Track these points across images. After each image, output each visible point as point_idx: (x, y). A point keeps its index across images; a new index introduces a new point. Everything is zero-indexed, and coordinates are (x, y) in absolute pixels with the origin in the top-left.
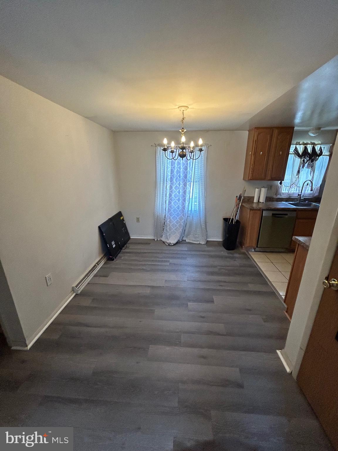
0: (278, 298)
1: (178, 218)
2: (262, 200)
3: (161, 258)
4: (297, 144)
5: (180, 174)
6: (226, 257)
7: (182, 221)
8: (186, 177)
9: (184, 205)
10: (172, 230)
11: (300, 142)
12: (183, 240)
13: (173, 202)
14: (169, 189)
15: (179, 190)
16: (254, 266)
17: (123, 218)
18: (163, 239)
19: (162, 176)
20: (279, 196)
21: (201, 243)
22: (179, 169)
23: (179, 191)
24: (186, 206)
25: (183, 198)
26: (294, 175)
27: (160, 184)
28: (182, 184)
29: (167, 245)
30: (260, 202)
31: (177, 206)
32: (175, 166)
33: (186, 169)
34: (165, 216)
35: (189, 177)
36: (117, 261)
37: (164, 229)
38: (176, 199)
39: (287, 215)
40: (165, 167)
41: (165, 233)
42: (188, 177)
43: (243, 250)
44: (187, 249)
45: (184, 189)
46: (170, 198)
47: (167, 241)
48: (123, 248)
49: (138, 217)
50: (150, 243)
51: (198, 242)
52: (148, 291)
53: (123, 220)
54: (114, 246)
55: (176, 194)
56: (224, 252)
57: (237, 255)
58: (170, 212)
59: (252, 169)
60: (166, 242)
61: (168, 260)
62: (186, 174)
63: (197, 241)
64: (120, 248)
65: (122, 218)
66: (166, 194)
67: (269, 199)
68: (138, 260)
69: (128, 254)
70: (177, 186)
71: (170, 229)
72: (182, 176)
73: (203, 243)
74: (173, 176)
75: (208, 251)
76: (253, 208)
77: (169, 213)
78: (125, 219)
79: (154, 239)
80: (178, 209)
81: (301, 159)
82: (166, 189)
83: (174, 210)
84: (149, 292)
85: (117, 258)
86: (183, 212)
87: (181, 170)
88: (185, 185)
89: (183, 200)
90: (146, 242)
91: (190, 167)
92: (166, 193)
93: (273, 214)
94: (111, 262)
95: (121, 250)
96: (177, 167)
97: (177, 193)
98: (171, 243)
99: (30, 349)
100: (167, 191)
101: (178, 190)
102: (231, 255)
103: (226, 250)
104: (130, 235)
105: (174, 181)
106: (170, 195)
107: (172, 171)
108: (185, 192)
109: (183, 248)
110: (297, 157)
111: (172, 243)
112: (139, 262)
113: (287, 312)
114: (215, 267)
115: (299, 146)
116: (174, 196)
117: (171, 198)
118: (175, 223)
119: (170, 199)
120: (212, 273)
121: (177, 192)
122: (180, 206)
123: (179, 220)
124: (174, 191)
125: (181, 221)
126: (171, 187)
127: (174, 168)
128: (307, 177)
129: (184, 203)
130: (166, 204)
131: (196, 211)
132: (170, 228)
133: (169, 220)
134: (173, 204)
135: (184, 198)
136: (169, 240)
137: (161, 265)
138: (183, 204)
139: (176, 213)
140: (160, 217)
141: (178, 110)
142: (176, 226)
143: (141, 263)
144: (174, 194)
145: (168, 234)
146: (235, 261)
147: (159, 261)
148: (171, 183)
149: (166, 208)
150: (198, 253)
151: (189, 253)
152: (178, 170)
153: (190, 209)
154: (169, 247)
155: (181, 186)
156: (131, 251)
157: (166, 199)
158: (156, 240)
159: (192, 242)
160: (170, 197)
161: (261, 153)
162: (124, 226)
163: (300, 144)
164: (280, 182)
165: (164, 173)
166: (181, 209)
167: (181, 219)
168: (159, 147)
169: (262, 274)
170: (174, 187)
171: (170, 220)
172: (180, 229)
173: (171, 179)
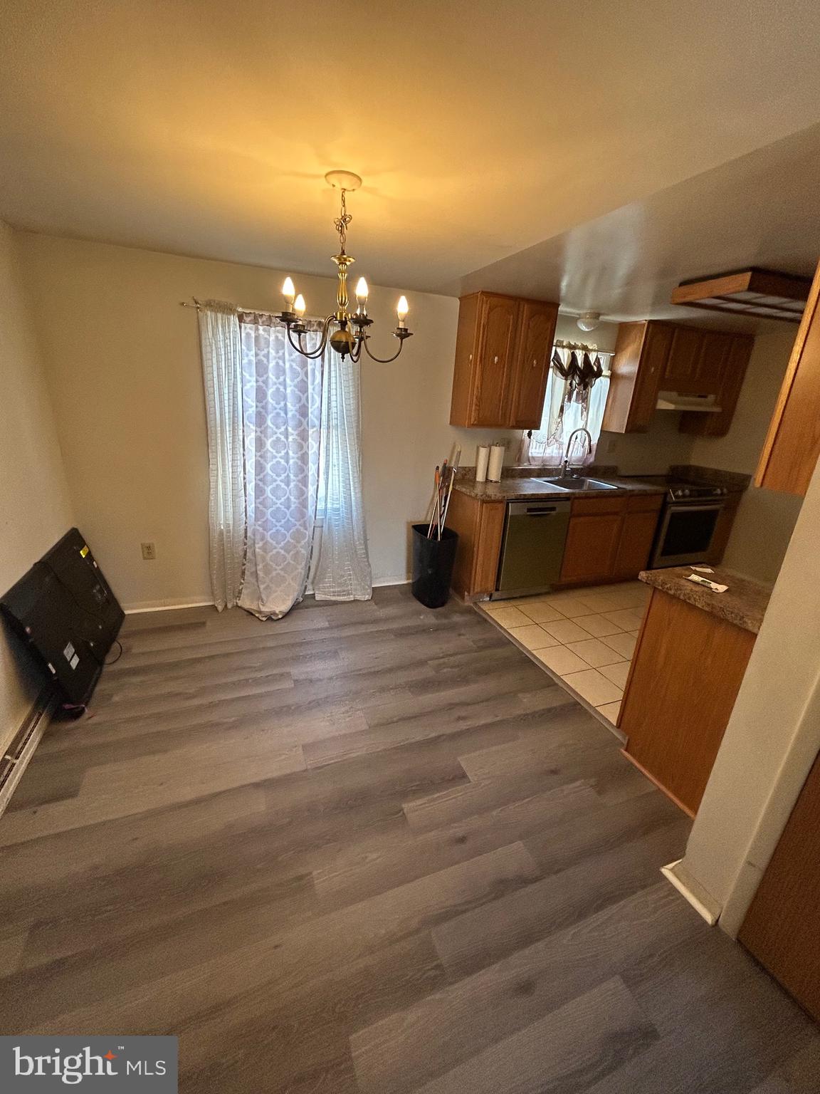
0: (591, 717)
1: (288, 535)
2: (495, 475)
3: (260, 669)
4: (559, 346)
5: (285, 405)
6: (437, 629)
7: (303, 543)
8: (303, 412)
9: (305, 497)
10: (274, 573)
11: (563, 342)
12: (305, 597)
13: (270, 487)
14: (254, 449)
15: (287, 451)
16: (505, 641)
17: (89, 554)
18: (246, 603)
19: (227, 408)
20: (525, 466)
21: (358, 597)
22: (282, 389)
23: (285, 453)
24: (311, 501)
25: (300, 477)
26: (553, 417)
27: (222, 431)
28: (296, 433)
29: (264, 619)
30: (491, 481)
31: (283, 499)
32: (268, 378)
33: (303, 387)
34: (246, 533)
35: (311, 413)
36: (94, 716)
37: (243, 573)
38: (279, 479)
39: (553, 509)
40: (235, 377)
41: (248, 583)
42: (310, 415)
43: (468, 603)
44: (327, 624)
45: (301, 447)
46: (258, 478)
47: (263, 609)
48: (109, 659)
49: (147, 542)
50: (204, 624)
51: (351, 598)
52: (259, 806)
53: (90, 558)
54: (74, 663)
55: (278, 463)
56: (427, 617)
57: (457, 618)
58: (263, 520)
59: (477, 398)
60: (260, 612)
61: (286, 669)
62: (306, 403)
63: (349, 594)
64: (94, 659)
65: (84, 552)
66: (244, 463)
67: (507, 473)
68: (179, 694)
69: (136, 680)
70: (278, 439)
71: (267, 570)
72: (293, 409)
73: (367, 597)
74: (264, 407)
75: (386, 620)
76: (489, 496)
77: (259, 523)
78: (95, 554)
79: (214, 608)
80: (288, 508)
81: (566, 379)
82: (244, 450)
83: (274, 514)
84: (263, 808)
85: (93, 701)
86: (303, 518)
87: (289, 390)
88: (303, 436)
89: (299, 481)
90: (190, 622)
91: (313, 384)
92: (245, 460)
93: (529, 510)
94: (71, 725)
95: (101, 670)
96: (275, 380)
97: (283, 462)
98: (275, 614)
100: (246, 453)
101: (283, 453)
102: (445, 621)
103: (428, 610)
104: (122, 605)
105: (269, 423)
106: (260, 468)
107: (261, 395)
108: (304, 458)
109: (315, 622)
110: (559, 375)
111: (277, 612)
112: (188, 698)
113: (626, 750)
114: (422, 663)
115: (561, 349)
116: (273, 469)
117: (264, 476)
118: (282, 552)
119: (260, 480)
120: (424, 686)
121: (281, 458)
122: (292, 498)
123: (290, 540)
124: (269, 455)
125: (298, 542)
126: (261, 445)
127: (266, 382)
128: (575, 422)
129: (304, 488)
130: (246, 496)
131: (338, 510)
132: (266, 566)
133: (261, 544)
134: (270, 495)
135: (302, 475)
136: (268, 604)
137: (268, 694)
138: (302, 494)
139: (283, 521)
140: (229, 537)
141: (323, 184)
142: (285, 558)
143: (196, 702)
144: (270, 465)
145: (262, 587)
146: (460, 635)
147: (257, 682)
148: (259, 430)
149: (246, 507)
150: (362, 629)
151: (336, 634)
152: (278, 389)
153: (321, 506)
154: (270, 624)
155: (290, 439)
156: (142, 662)
157: (244, 479)
158: (220, 608)
159: (333, 598)
160: (259, 475)
161: (496, 358)
162: (97, 577)
163: (563, 347)
164: (527, 431)
165: (235, 397)
166: (296, 507)
167: (298, 536)
168: (209, 313)
169: (532, 658)
170: (269, 443)
171: (266, 542)
172: (296, 569)
173: (260, 419)
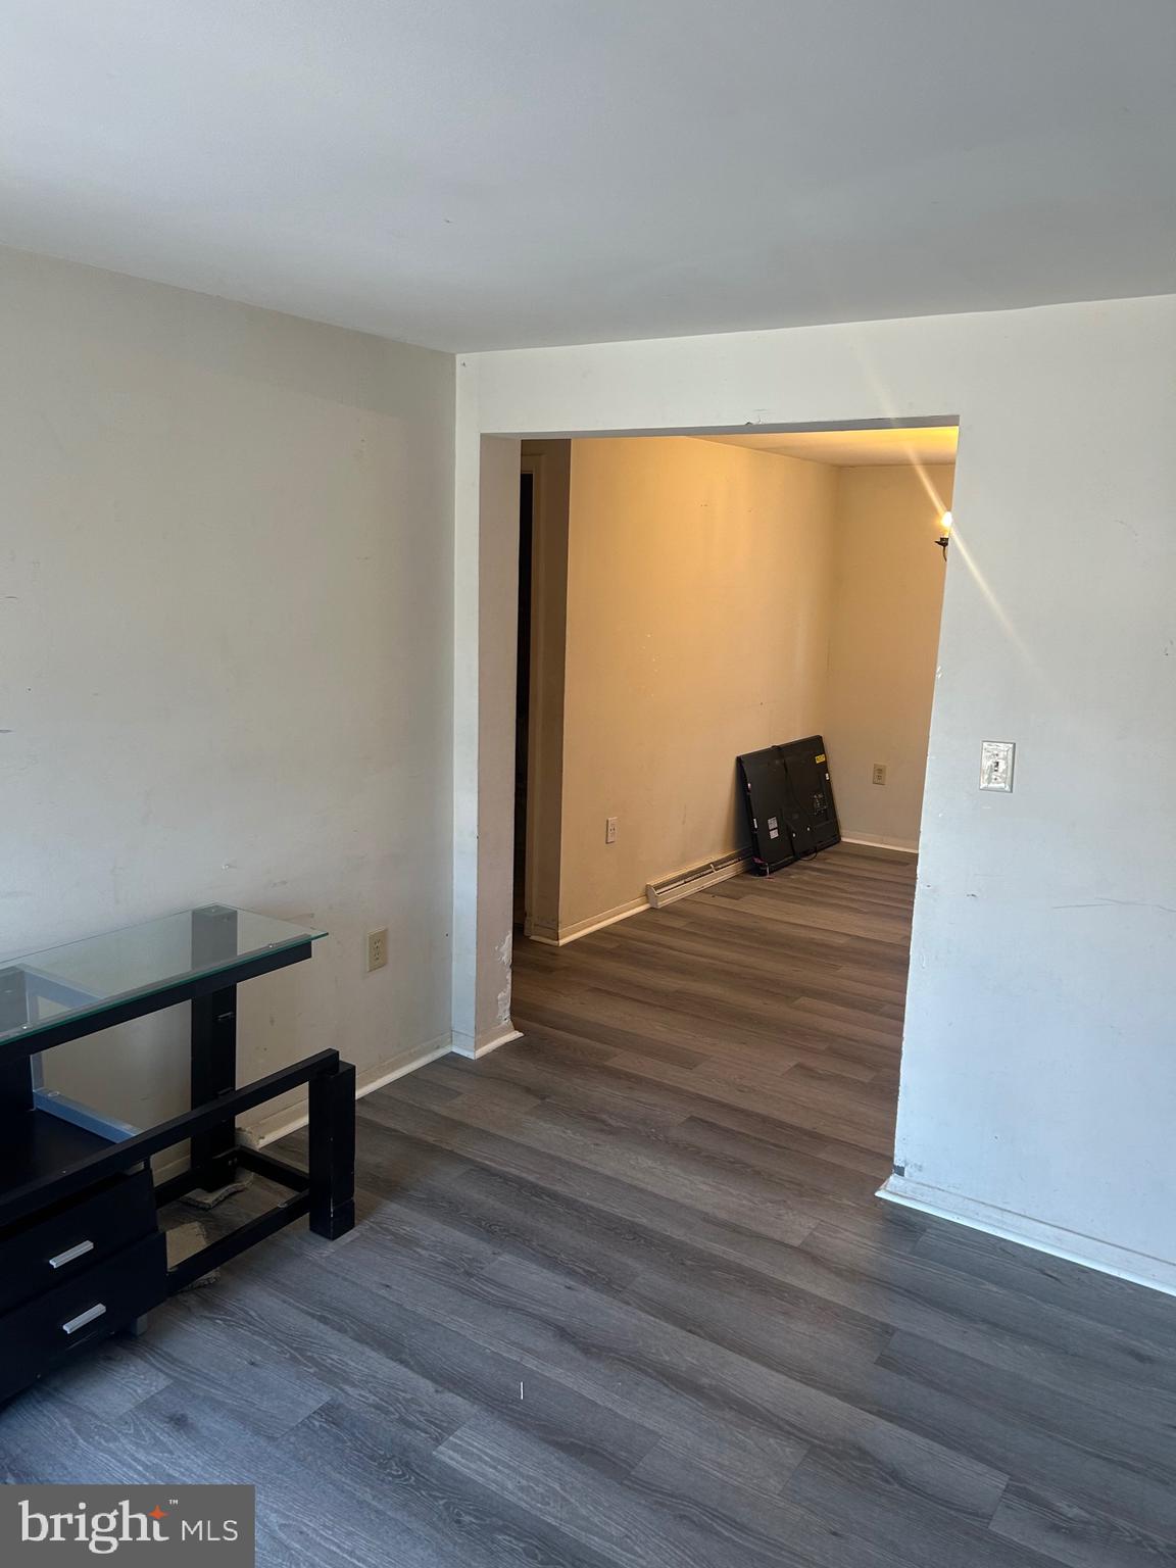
17: (825, 763)
48: (806, 859)
49: (881, 763)
53: (824, 767)
54: (774, 834)
64: (794, 850)
65: (820, 759)
69: (817, 874)
85: (777, 873)
90: (895, 859)
95: (795, 861)
99: (566, 946)
156: (829, 868)
162: (827, 790)
